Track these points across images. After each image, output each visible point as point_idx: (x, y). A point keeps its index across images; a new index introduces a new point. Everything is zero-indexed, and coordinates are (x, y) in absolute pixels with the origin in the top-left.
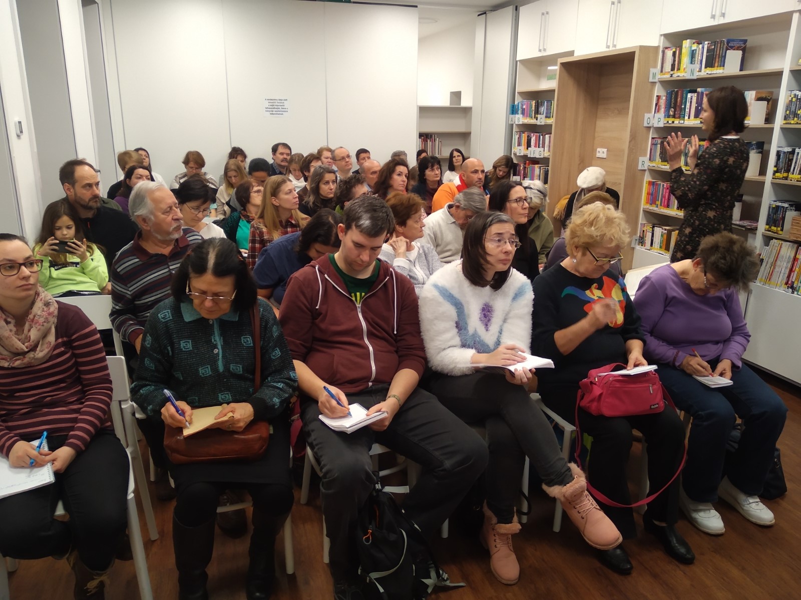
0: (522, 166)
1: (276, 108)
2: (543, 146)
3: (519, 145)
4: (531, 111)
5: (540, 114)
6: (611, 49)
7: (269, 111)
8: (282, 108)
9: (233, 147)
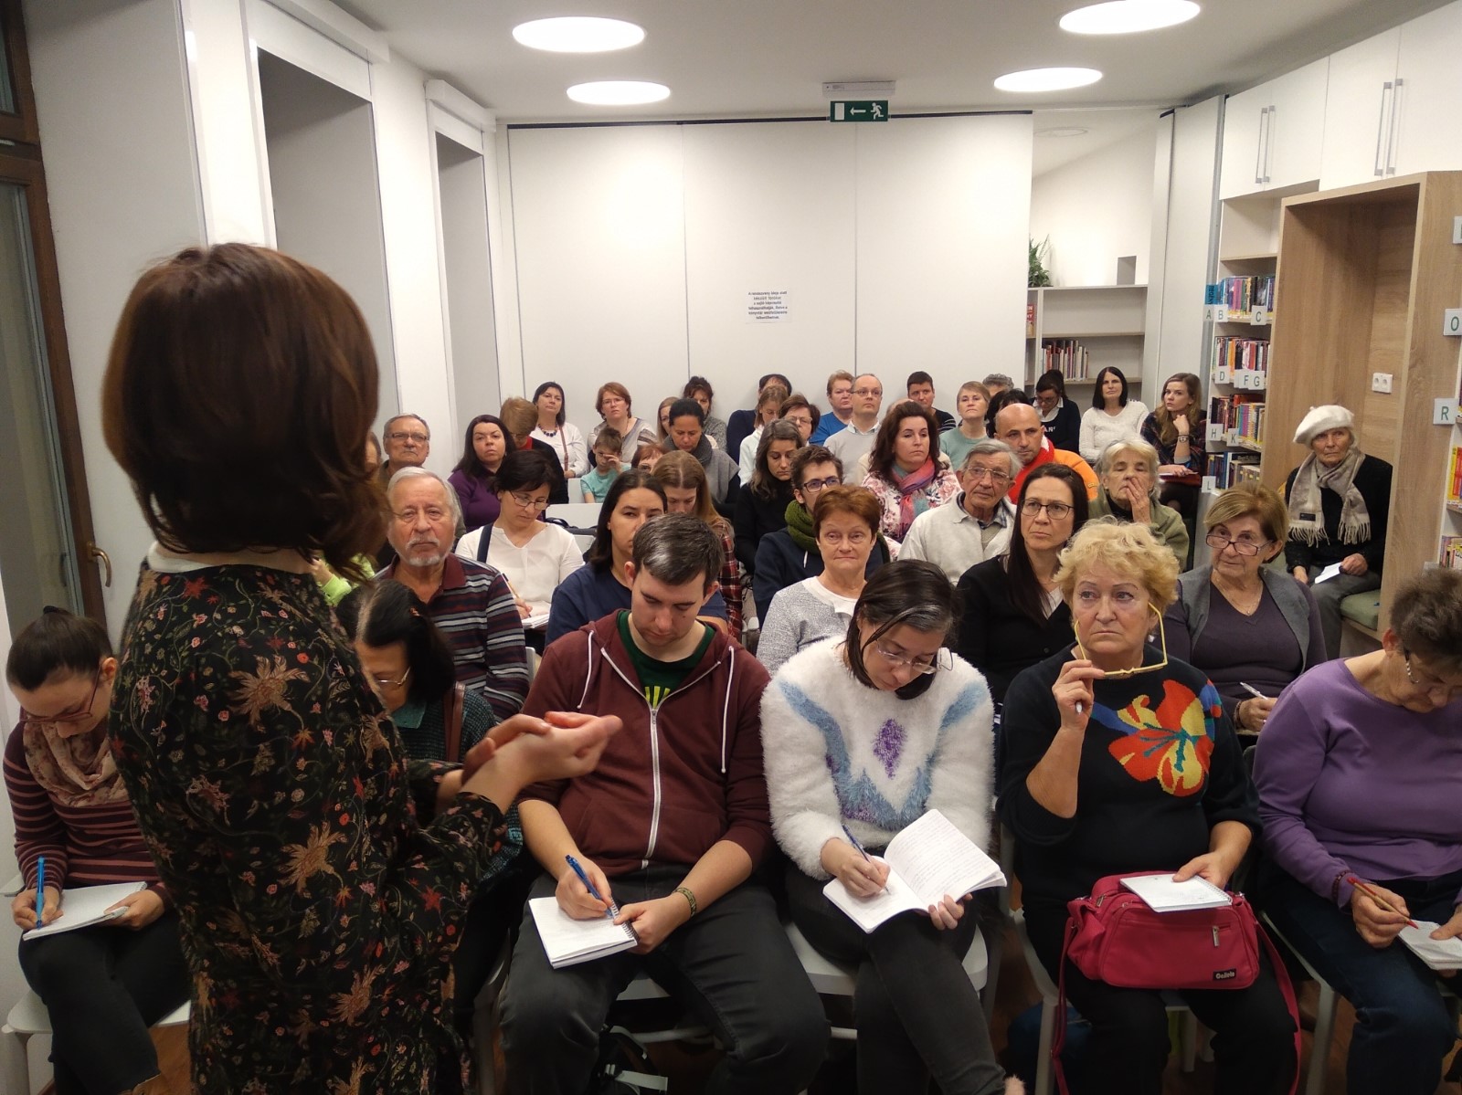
0: (1226, 403)
1: (767, 308)
2: (1264, 368)
3: (1223, 363)
4: (1244, 297)
5: (1260, 304)
6: (1385, 177)
7: (755, 313)
8: (777, 307)
9: (692, 375)
